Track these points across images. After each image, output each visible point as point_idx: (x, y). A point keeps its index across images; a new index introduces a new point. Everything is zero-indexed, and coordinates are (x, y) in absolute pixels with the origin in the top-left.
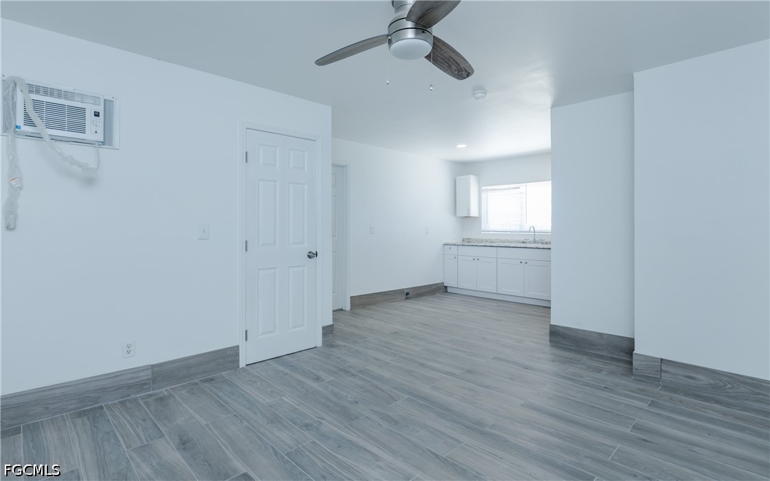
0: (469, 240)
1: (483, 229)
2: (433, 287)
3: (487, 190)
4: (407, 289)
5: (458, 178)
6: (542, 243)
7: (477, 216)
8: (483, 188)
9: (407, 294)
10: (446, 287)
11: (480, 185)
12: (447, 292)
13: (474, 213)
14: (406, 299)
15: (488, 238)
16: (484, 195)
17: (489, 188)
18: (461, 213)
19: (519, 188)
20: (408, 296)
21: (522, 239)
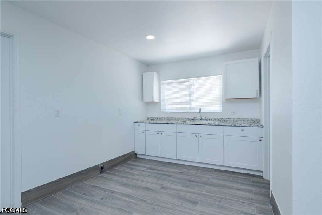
0: (152, 119)
1: (162, 111)
2: (126, 157)
3: (165, 83)
4: (101, 164)
5: (144, 74)
6: (206, 120)
7: (158, 101)
8: (163, 82)
9: (102, 168)
10: (136, 154)
11: (159, 80)
12: (137, 157)
13: (156, 99)
14: (101, 173)
15: (166, 117)
16: (162, 87)
17: (167, 81)
18: (147, 99)
19: (188, 81)
20: (103, 170)
21: (192, 117)
